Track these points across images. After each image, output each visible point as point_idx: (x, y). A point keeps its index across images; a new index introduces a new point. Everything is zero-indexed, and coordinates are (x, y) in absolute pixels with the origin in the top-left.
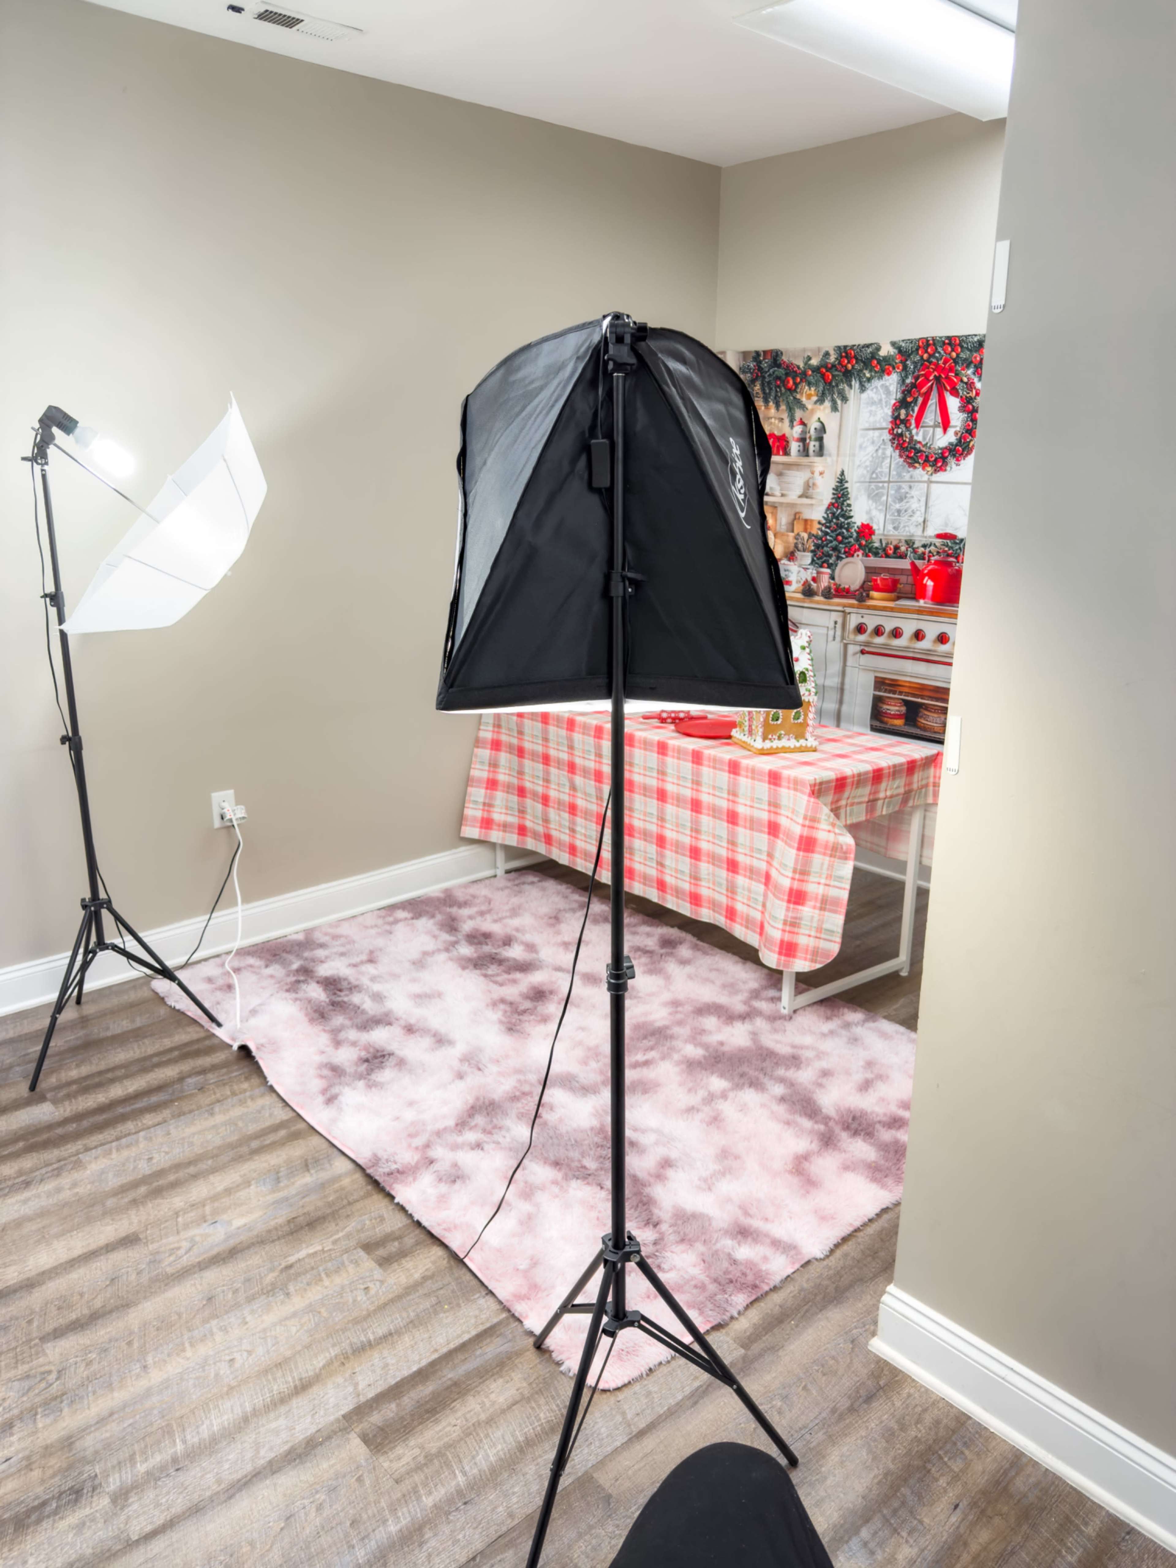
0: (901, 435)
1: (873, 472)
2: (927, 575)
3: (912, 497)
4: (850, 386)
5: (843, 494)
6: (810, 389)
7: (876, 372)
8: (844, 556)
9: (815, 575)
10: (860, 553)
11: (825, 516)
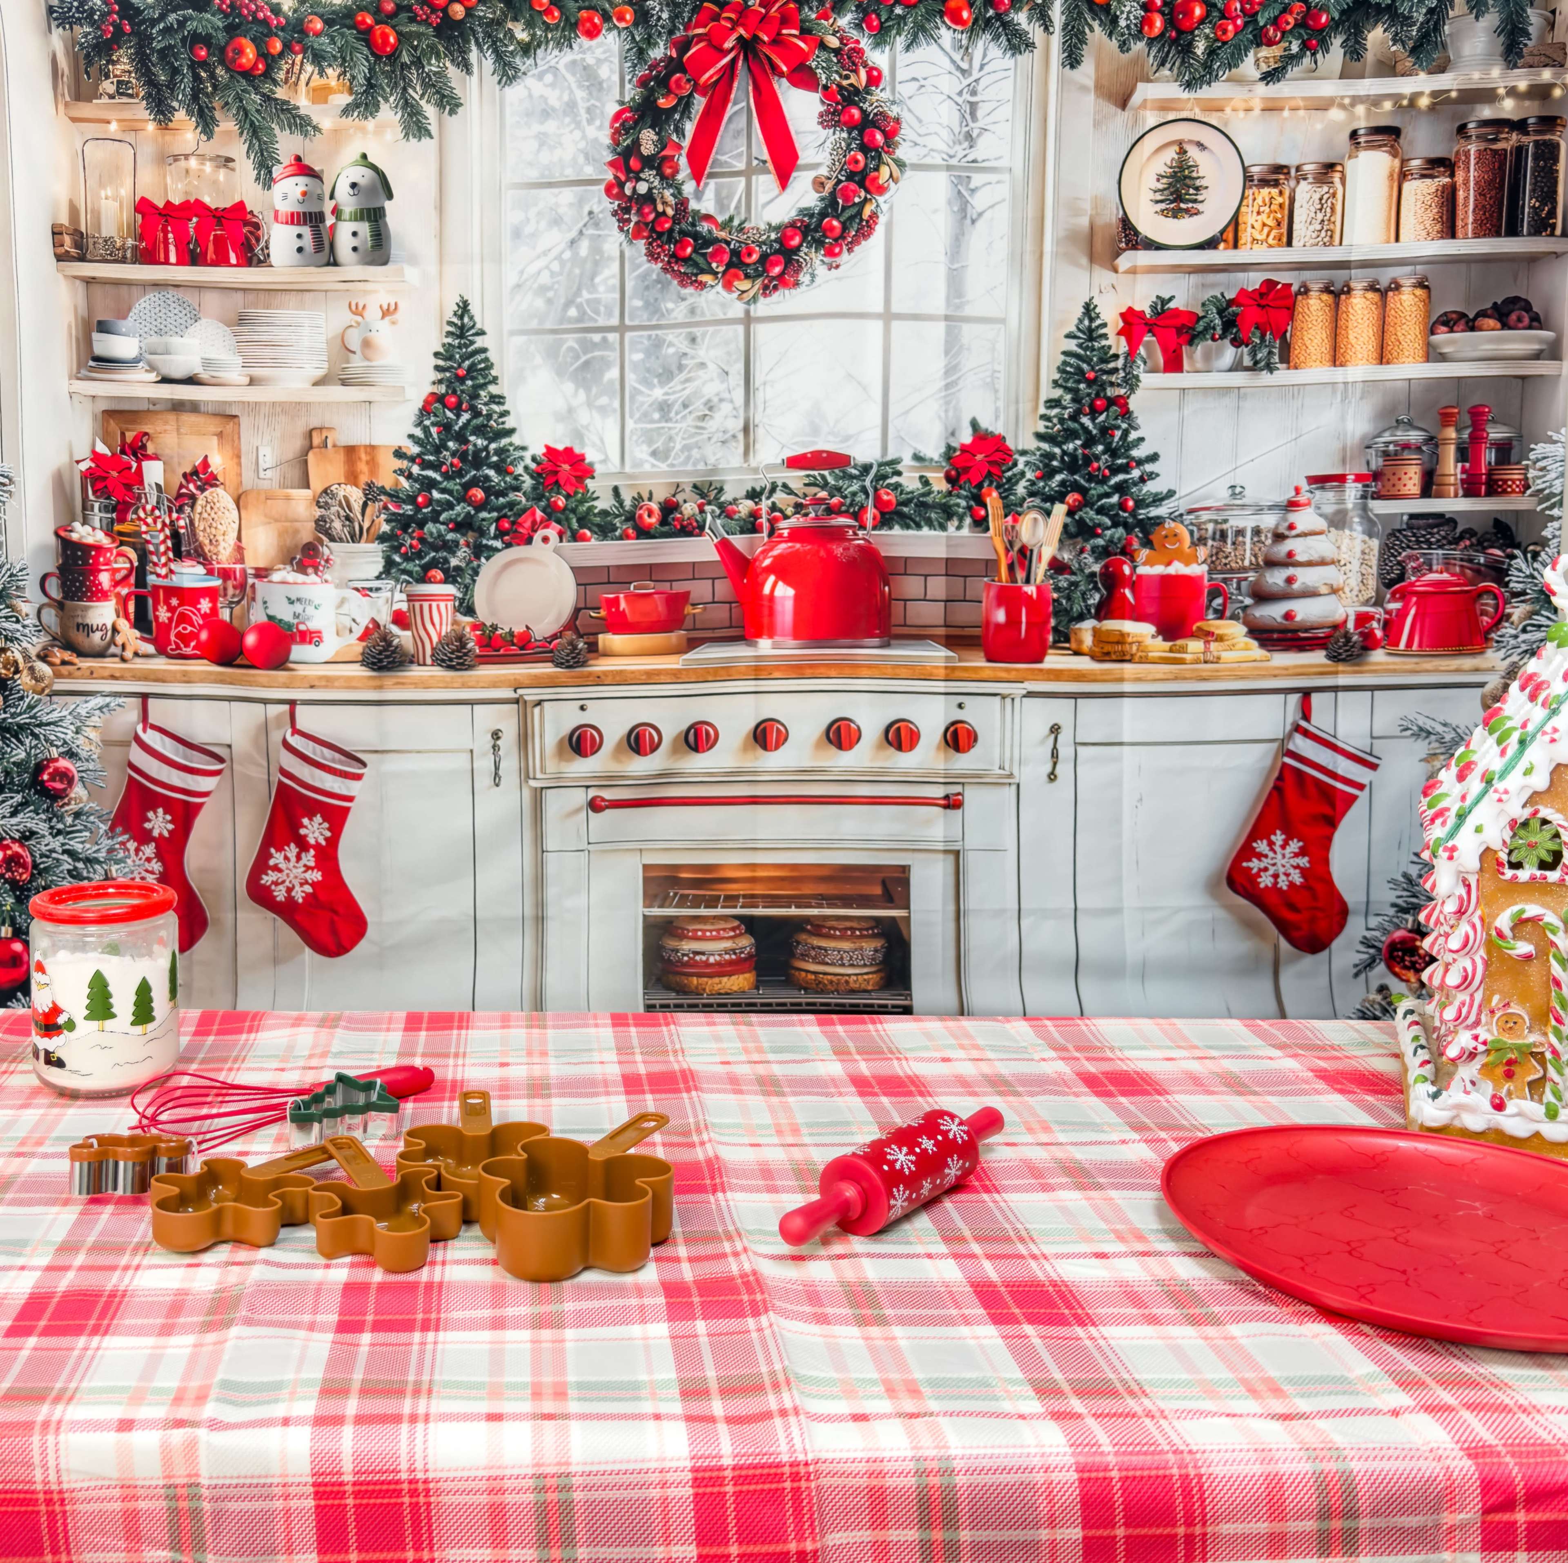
0: (649, 198)
1: (569, 303)
2: (769, 570)
3: (703, 365)
4: (466, 67)
5: (472, 368)
6: (322, 73)
7: (547, 28)
8: (498, 544)
9: (404, 606)
10: (552, 532)
11: (418, 432)
